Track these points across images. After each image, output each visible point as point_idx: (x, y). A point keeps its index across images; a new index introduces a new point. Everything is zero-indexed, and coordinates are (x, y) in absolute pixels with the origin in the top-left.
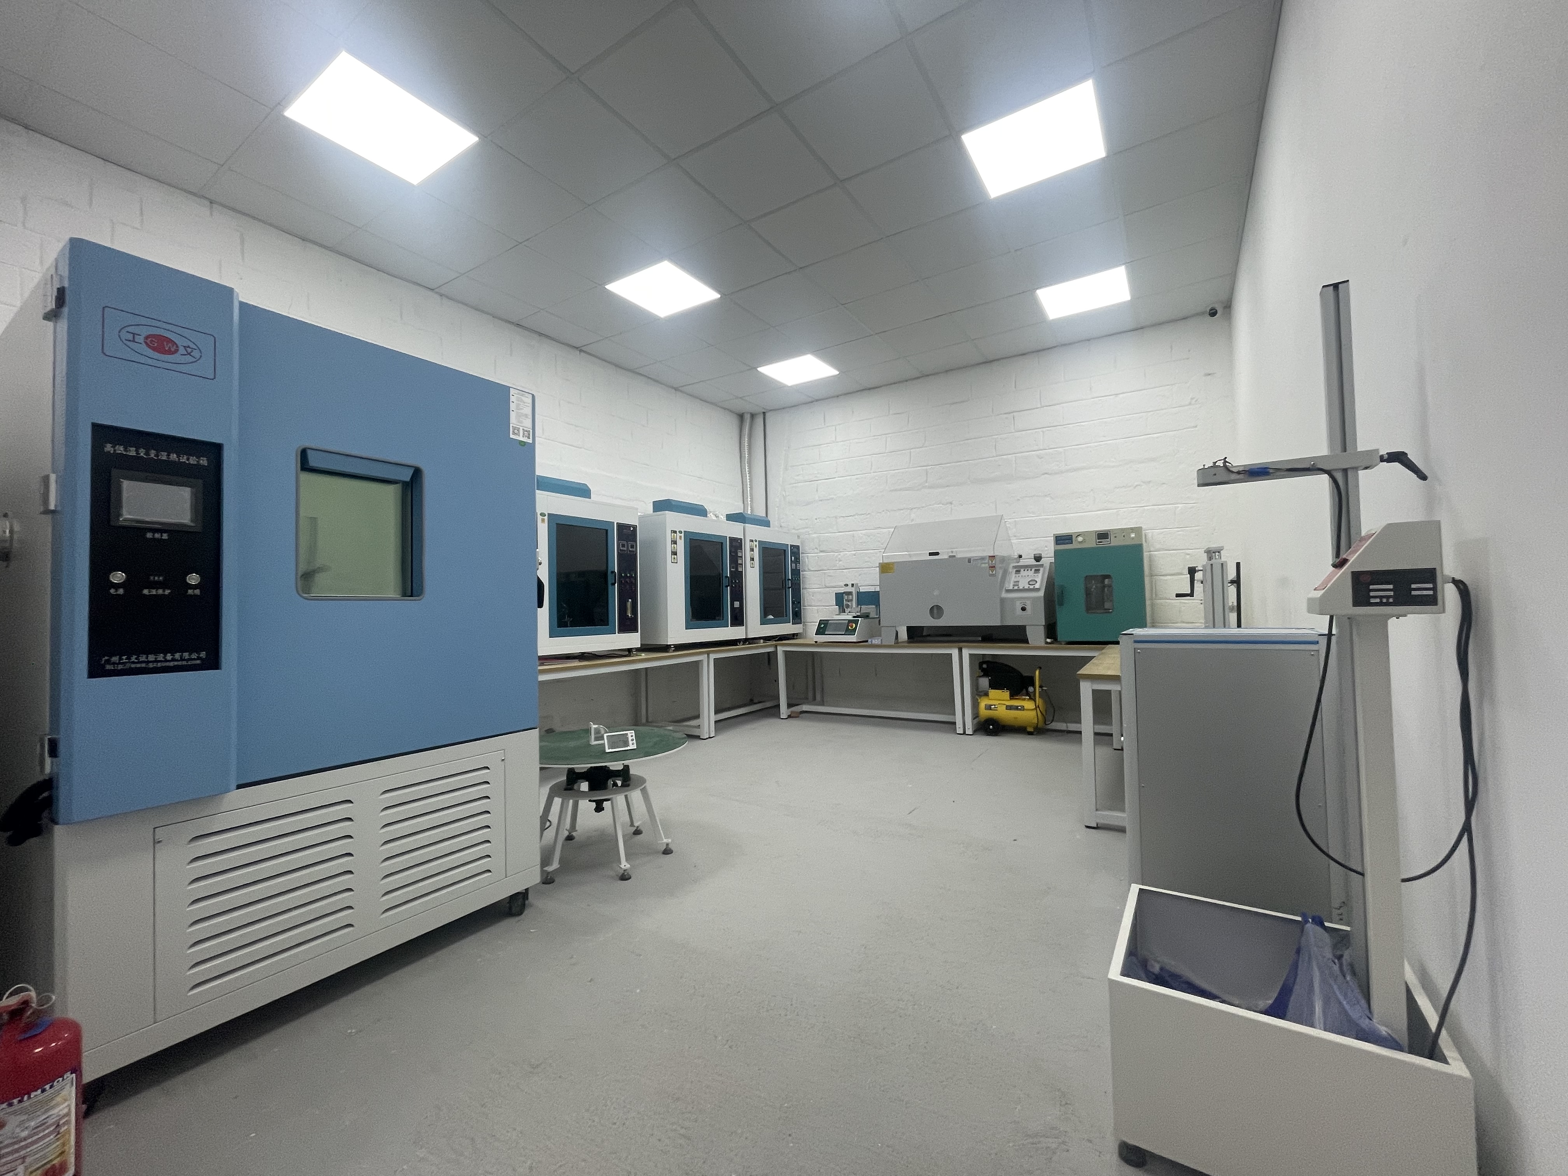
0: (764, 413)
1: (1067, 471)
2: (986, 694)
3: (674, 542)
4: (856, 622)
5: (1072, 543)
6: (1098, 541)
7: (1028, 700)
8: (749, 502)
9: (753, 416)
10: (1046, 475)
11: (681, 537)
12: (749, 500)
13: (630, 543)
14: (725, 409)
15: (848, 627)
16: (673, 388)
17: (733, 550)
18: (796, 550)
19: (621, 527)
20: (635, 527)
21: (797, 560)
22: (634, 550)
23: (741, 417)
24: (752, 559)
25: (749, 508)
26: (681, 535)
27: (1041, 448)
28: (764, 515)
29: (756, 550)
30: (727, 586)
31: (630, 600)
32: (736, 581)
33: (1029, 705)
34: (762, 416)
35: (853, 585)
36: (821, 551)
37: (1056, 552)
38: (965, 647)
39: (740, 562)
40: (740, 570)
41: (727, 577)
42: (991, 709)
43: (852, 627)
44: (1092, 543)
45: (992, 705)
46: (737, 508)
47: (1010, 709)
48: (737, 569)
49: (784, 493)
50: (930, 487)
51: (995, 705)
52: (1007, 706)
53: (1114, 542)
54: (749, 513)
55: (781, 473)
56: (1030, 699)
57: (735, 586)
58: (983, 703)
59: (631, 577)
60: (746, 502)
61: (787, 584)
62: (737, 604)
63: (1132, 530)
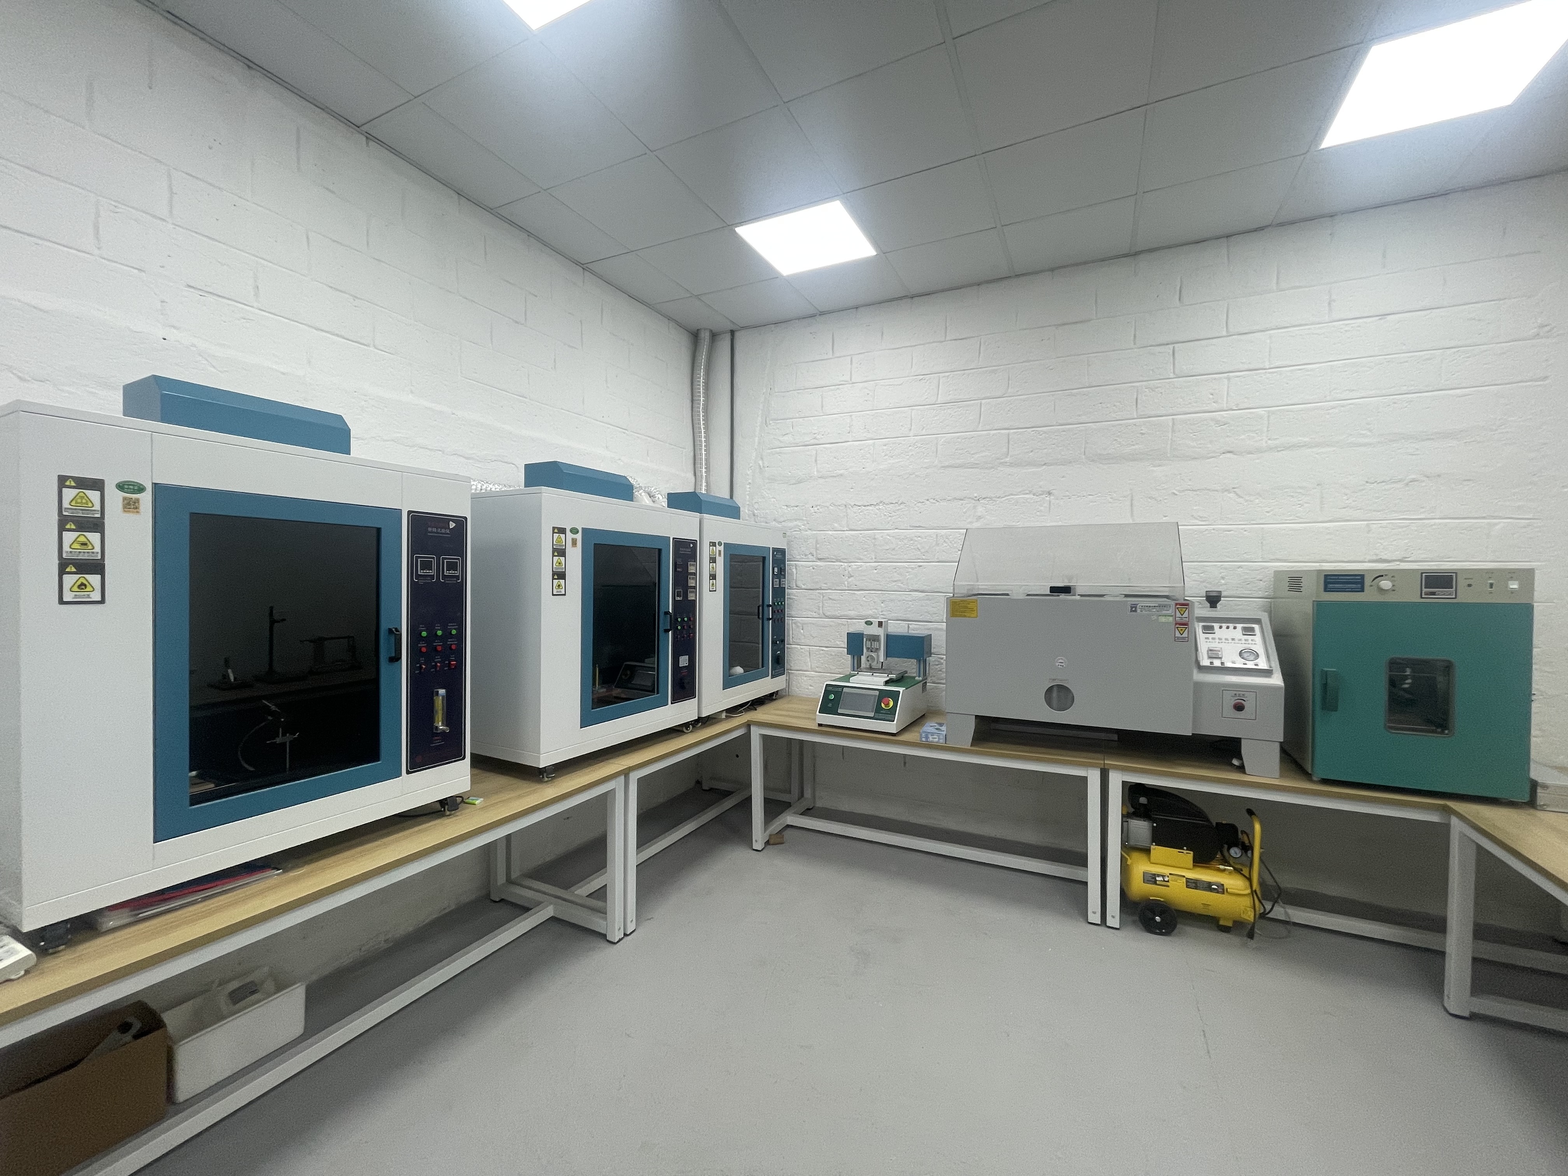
0: (732, 333)
1: (1270, 449)
2: (1147, 851)
3: (560, 552)
4: (895, 695)
5: (1362, 590)
6: (1424, 590)
7: (1230, 873)
8: (704, 474)
9: (714, 336)
10: (1229, 455)
11: (574, 542)
12: (704, 470)
13: (447, 559)
14: (670, 319)
15: (879, 704)
16: (577, 263)
17: (679, 562)
18: (780, 556)
19: (419, 520)
20: (461, 522)
21: (781, 573)
22: (457, 573)
23: (695, 336)
24: (713, 577)
25: (704, 484)
26: (574, 536)
27: (1225, 407)
28: (727, 496)
29: (720, 560)
30: (667, 631)
31: (442, 692)
32: (683, 620)
33: (1234, 883)
34: (728, 337)
35: (880, 624)
36: (820, 559)
37: (1319, 606)
38: (1117, 768)
39: (691, 583)
40: (691, 597)
41: (667, 613)
42: (1155, 882)
43: (887, 704)
44: (1412, 594)
45: (1159, 876)
46: (685, 486)
47: (1196, 888)
48: (686, 595)
49: (760, 462)
50: (1011, 465)
51: (1163, 876)
52: (1188, 881)
53: (1465, 596)
54: (703, 492)
55: (758, 429)
56: (1238, 871)
57: (683, 627)
58: (1140, 867)
59: (448, 635)
60: (698, 474)
61: (766, 612)
62: (684, 661)
63: (1512, 574)
